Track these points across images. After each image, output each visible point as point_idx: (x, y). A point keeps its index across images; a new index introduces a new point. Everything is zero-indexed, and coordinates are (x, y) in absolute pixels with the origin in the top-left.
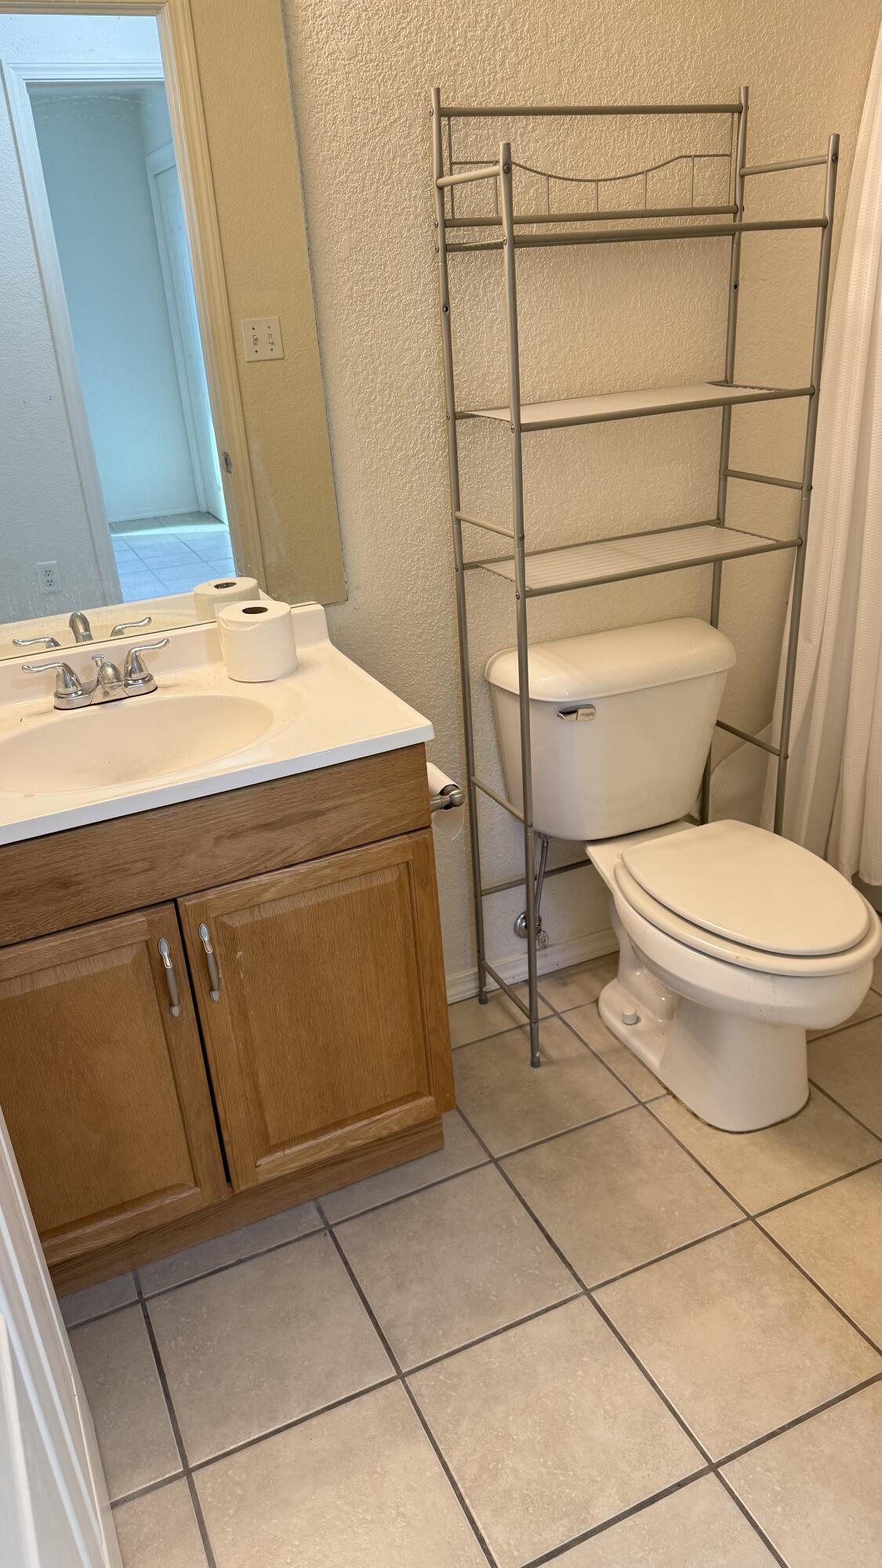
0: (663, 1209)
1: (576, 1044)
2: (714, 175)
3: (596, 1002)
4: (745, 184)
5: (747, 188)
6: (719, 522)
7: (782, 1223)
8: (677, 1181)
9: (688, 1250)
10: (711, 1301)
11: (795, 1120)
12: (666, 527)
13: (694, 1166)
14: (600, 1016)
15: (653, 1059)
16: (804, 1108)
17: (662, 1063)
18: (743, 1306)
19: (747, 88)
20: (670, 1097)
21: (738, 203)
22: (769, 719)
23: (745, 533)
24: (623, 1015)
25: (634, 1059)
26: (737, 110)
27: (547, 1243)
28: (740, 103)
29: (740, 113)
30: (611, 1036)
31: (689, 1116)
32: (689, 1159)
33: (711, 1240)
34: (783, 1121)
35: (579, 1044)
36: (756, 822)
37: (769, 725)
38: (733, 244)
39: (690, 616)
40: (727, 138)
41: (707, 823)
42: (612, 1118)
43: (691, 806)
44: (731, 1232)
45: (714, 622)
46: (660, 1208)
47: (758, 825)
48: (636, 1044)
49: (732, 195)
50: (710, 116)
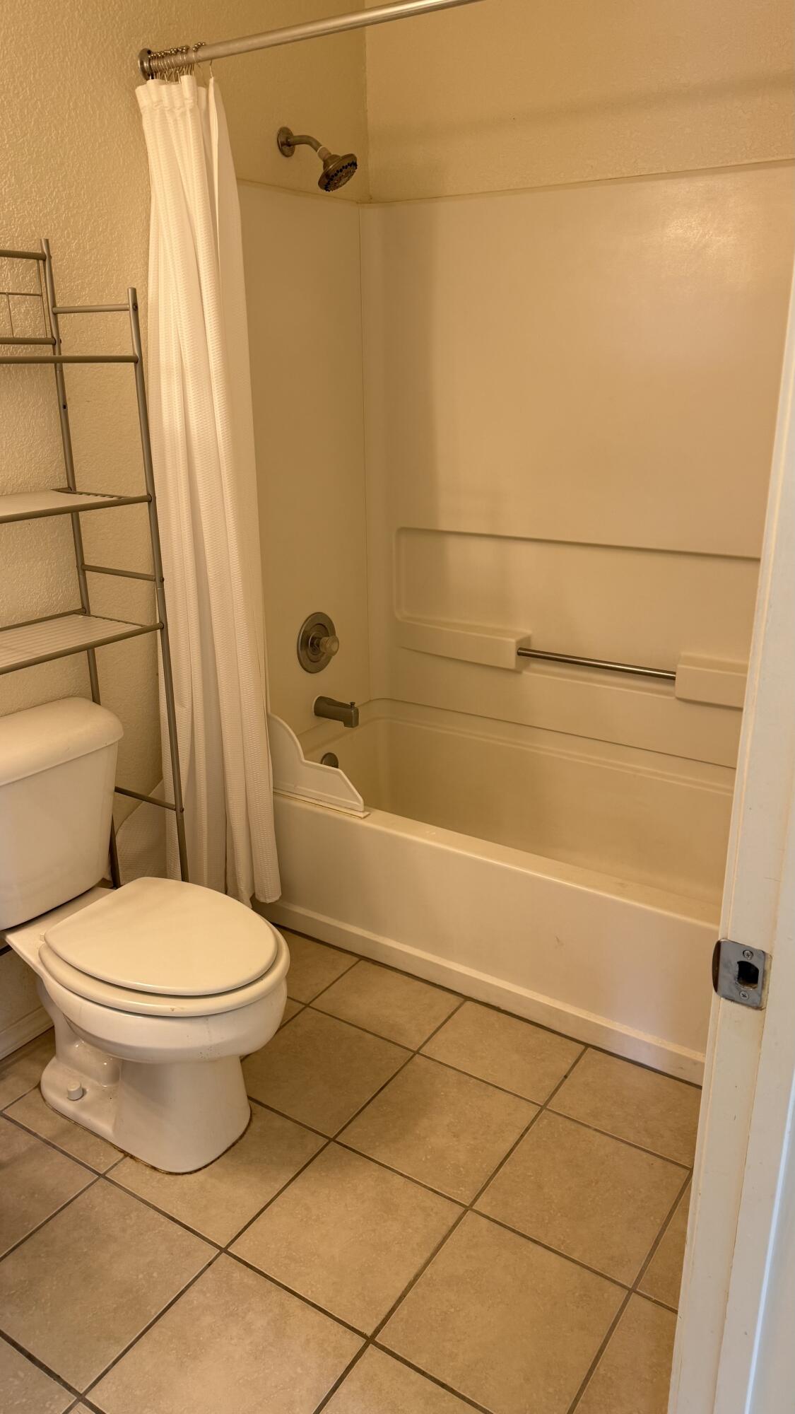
0: (141, 1276)
1: (26, 1137)
2: (28, 310)
3: (39, 1086)
4: (59, 320)
5: (60, 324)
6: (85, 611)
7: (252, 1243)
8: (150, 1241)
9: (173, 1307)
10: (203, 1351)
11: (244, 1139)
12: (36, 618)
13: (163, 1220)
14: (44, 1100)
15: (104, 1127)
16: (249, 1124)
17: (115, 1128)
18: (233, 1342)
19: (47, 241)
20: (128, 1158)
21: (55, 336)
22: (159, 777)
23: (111, 620)
24: (69, 1093)
25: (86, 1133)
26: (42, 258)
27: (29, 1363)
28: (43, 252)
29: (44, 260)
30: (59, 1117)
31: (148, 1171)
32: (157, 1215)
33: (191, 1288)
34: (234, 1145)
35: (27, 1137)
36: (163, 873)
37: (161, 783)
38: (56, 371)
39: (72, 696)
40: (36, 280)
41: (121, 886)
42: (75, 1202)
43: (102, 871)
44: (208, 1273)
45: (96, 699)
46: (137, 1276)
47: (166, 877)
48: (88, 1118)
49: (49, 329)
50: (17, 260)
